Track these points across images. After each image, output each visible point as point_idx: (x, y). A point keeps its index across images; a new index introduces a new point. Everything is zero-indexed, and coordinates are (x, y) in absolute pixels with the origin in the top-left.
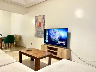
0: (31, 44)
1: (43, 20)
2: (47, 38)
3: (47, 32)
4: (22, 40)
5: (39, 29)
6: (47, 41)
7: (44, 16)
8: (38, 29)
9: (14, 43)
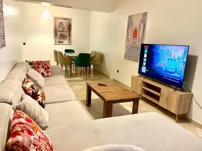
0: (118, 71)
1: (142, 25)
2: (144, 64)
3: (146, 51)
4: (105, 63)
5: (133, 43)
6: (144, 70)
7: (145, 14)
8: (131, 44)
9: (92, 66)
